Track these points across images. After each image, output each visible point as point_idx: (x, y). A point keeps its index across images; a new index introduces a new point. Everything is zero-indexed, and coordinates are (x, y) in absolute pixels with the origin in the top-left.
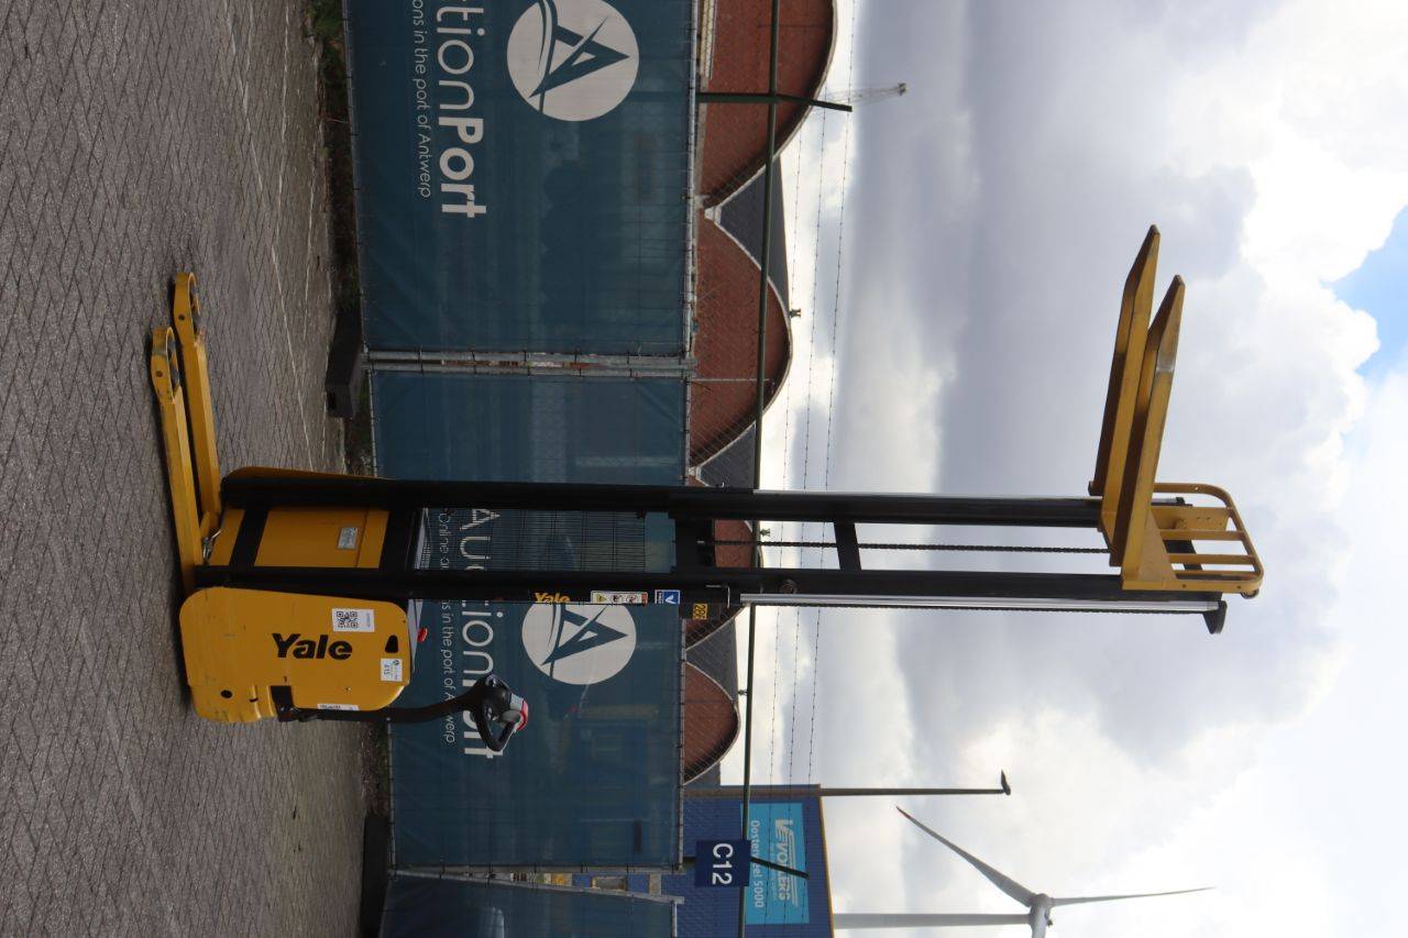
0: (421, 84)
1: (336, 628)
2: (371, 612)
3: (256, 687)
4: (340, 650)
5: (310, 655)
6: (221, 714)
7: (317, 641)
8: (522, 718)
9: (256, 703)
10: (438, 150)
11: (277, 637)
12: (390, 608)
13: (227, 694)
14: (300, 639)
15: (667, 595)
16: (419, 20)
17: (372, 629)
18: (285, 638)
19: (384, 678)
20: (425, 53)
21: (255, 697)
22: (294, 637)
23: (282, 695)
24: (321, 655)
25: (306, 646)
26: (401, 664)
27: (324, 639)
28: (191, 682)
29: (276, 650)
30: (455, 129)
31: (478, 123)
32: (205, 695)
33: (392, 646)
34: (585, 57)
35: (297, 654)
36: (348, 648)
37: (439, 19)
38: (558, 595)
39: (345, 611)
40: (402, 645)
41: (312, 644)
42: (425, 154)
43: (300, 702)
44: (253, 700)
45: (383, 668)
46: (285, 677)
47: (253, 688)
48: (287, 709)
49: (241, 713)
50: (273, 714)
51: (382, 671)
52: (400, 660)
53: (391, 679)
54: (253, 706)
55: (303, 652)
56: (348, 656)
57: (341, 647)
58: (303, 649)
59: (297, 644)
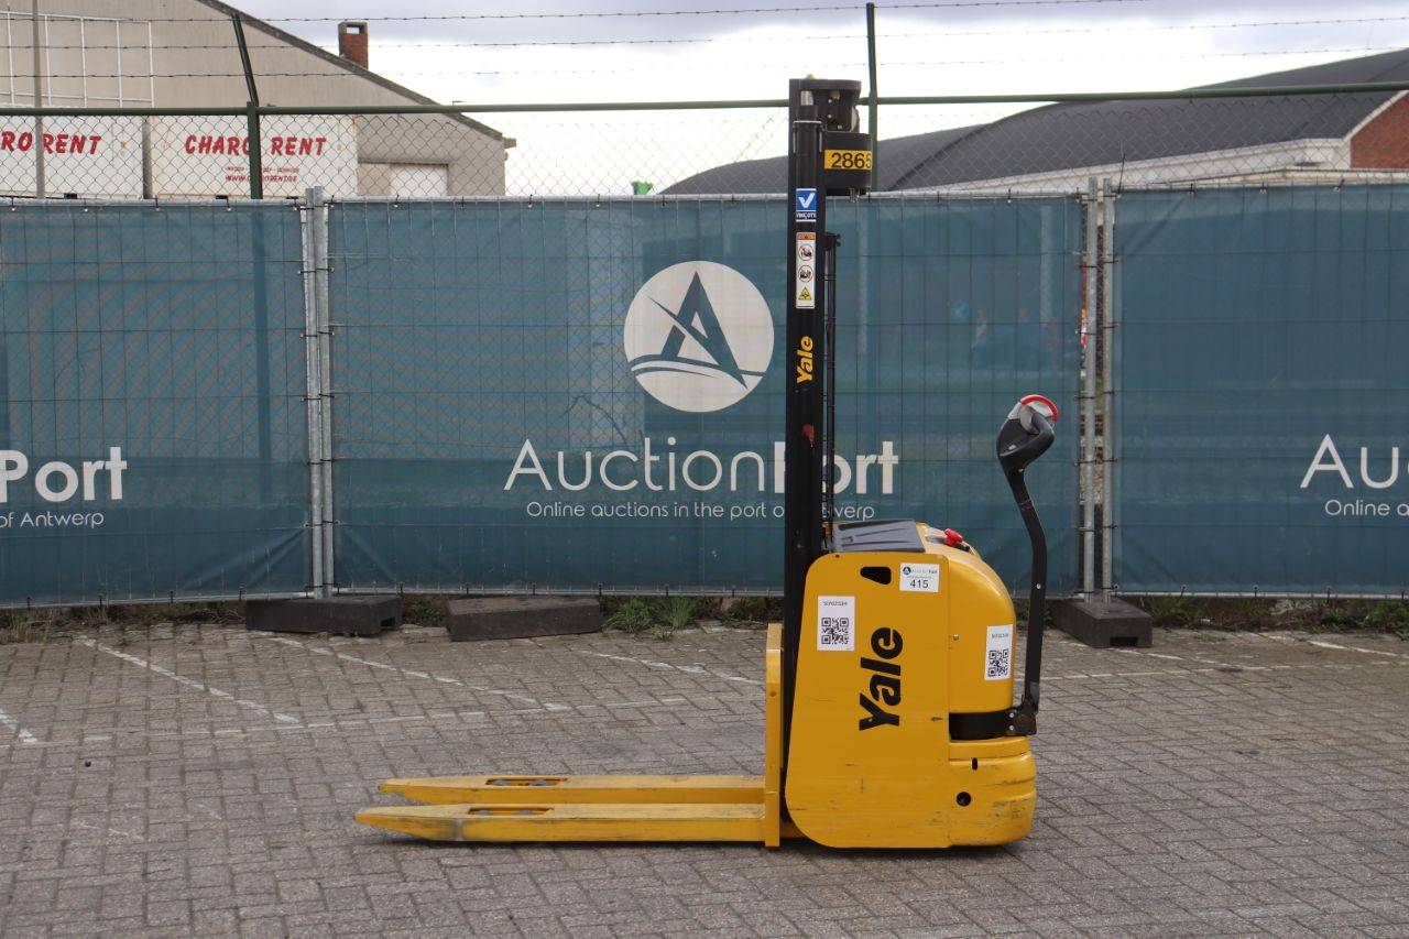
0: (736, 512)
1: (850, 646)
2: (821, 599)
3: (950, 760)
4: (887, 643)
5: (896, 685)
6: (1001, 810)
7: (871, 673)
8: (1033, 403)
9: (979, 763)
11: (864, 725)
12: (818, 571)
13: (964, 799)
14: (869, 696)
15: (800, 206)
16: (663, 511)
17: (851, 600)
18: (867, 715)
19: (934, 587)
20: (699, 505)
21: (970, 763)
22: (864, 702)
23: (964, 726)
24: (896, 670)
25: (880, 688)
26: (911, 565)
27: (866, 663)
28: (945, 845)
29: (887, 727)
32: (968, 828)
33: (881, 575)
35: (893, 701)
36: (883, 633)
37: (660, 488)
39: (820, 633)
40: (876, 561)
41: (875, 681)
43: (999, 702)
44: (975, 765)
45: (916, 589)
46: (934, 719)
47: (954, 763)
48: (1011, 722)
49: (1005, 783)
50: (1019, 740)
51: (922, 589)
52: (903, 565)
53: (936, 577)
54: (986, 767)
55: (891, 692)
56: (895, 633)
57: (881, 642)
58: (885, 692)
59: (877, 698)
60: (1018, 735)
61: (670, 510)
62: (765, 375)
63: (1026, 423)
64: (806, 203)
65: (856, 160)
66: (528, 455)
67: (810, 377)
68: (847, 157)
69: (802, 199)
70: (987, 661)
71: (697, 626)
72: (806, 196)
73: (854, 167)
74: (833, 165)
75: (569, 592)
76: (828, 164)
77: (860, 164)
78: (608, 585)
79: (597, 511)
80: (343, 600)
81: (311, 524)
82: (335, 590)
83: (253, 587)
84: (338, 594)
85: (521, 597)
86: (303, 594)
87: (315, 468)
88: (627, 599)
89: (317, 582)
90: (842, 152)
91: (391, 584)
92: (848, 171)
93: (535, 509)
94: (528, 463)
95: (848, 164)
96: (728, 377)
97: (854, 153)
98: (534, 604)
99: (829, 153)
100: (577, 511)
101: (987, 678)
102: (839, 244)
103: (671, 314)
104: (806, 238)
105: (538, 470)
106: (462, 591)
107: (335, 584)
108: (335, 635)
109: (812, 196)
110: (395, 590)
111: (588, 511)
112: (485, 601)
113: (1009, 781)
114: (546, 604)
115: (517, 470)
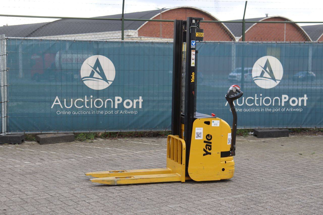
0: (106, 113)
1: (202, 138)
2: (196, 128)
3: (221, 161)
4: (209, 137)
5: (211, 146)
6: (230, 172)
7: (206, 144)
8: (235, 87)
10: (124, 109)
11: (204, 155)
12: (195, 123)
13: (223, 170)
14: (205, 149)
15: (192, 44)
16: (89, 113)
17: (202, 128)
18: (205, 153)
19: (218, 125)
21: (225, 162)
22: (204, 150)
23: (224, 154)
24: (211, 143)
25: (207, 147)
26: (214, 121)
27: (205, 142)
28: (219, 179)
29: (208, 155)
30: (118, 104)
31: (116, 98)
32: (224, 176)
33: (208, 123)
34: (98, 69)
35: (210, 149)
36: (208, 135)
37: (89, 107)
38: (192, 76)
39: (196, 136)
40: (207, 120)
41: (207, 145)
42: (125, 112)
43: (228, 149)
44: (226, 162)
45: (215, 126)
46: (218, 153)
48: (231, 153)
49: (231, 166)
50: (232, 157)
51: (216, 126)
52: (213, 121)
53: (219, 123)
54: (228, 163)
55: (210, 148)
56: (211, 135)
57: (208, 137)
58: (208, 148)
59: (207, 149)
60: (232, 156)
61: (91, 112)
62: (113, 82)
63: (234, 91)
64: (194, 44)
66: (57, 99)
67: (194, 81)
68: (200, 34)
69: (193, 43)
70: (228, 140)
71: (96, 139)
72: (194, 42)
73: (201, 36)
74: (198, 36)
75: (66, 132)
76: (197, 36)
78: (76, 130)
79: (74, 113)
80: (9, 136)
81: (2, 117)
82: (7, 133)
84: (8, 134)
85: (55, 134)
87: (3, 103)
88: (79, 133)
89: (3, 131)
90: (199, 33)
91: (22, 131)
93: (59, 112)
94: (57, 102)
96: (105, 82)
97: (201, 33)
98: (59, 135)
99: (197, 33)
100: (69, 113)
101: (228, 144)
102: (198, 53)
103: (92, 67)
104: (194, 51)
105: (60, 103)
106: (40, 133)
107: (7, 132)
108: (10, 144)
109: (195, 42)
110: (23, 133)
111: (71, 113)
112: (47, 135)
114: (61, 135)
115: (54, 103)
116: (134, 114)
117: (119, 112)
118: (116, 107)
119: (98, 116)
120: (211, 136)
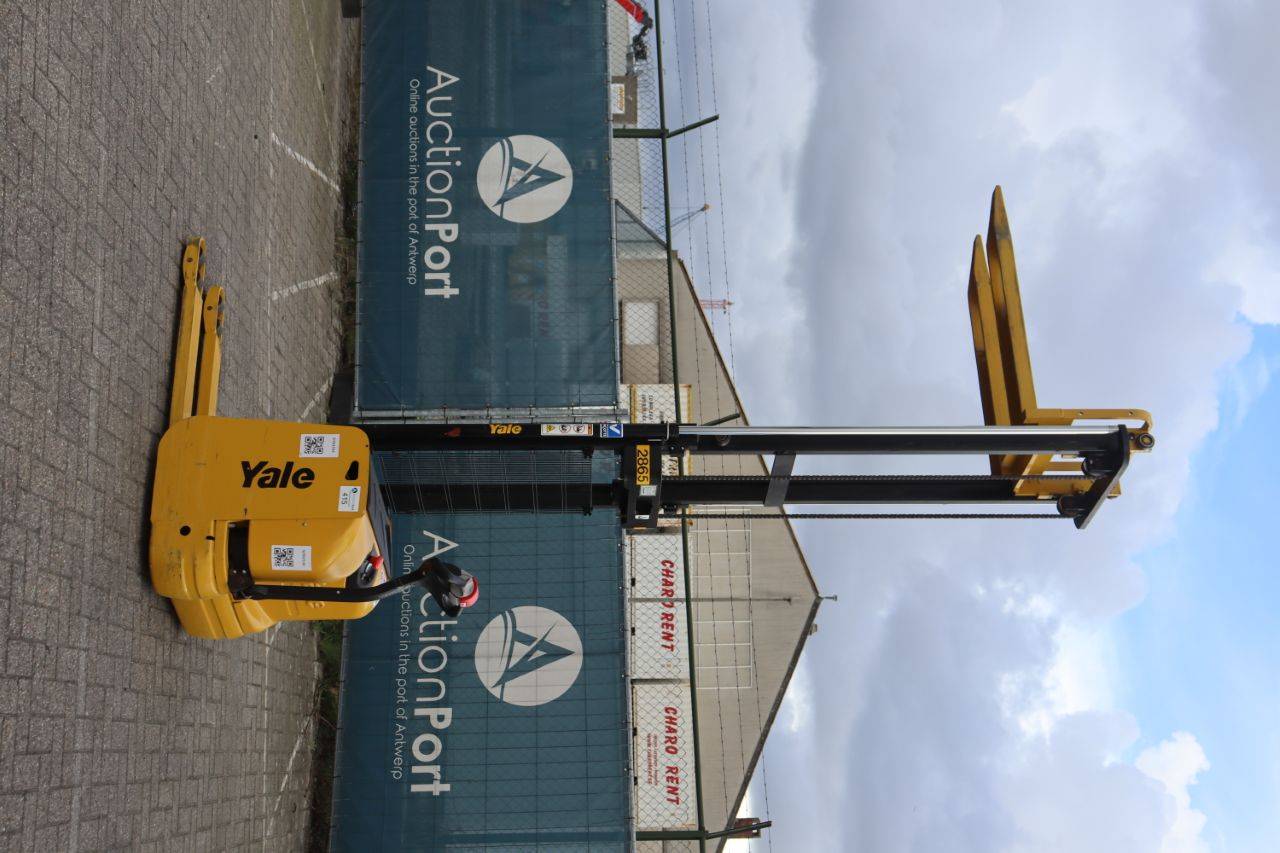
0: (402, 683)
1: (303, 454)
2: (337, 436)
3: (215, 520)
4: (303, 478)
5: (273, 485)
6: (175, 556)
7: (282, 468)
9: (211, 541)
10: (410, 737)
11: (245, 465)
12: (355, 433)
13: (186, 531)
14: (266, 468)
17: (336, 455)
18: (252, 466)
19: (342, 508)
20: (407, 657)
21: (212, 534)
22: (262, 464)
23: (239, 534)
24: (284, 485)
25: (271, 474)
26: (358, 492)
27: (290, 465)
28: (153, 518)
29: (243, 479)
30: (427, 718)
31: (447, 712)
33: (353, 473)
35: (262, 483)
36: (310, 475)
39: (313, 436)
40: (362, 471)
41: (276, 471)
42: (401, 742)
44: (209, 538)
45: (341, 496)
46: (246, 510)
47: (213, 523)
48: (240, 571)
49: (194, 558)
50: (226, 578)
51: (340, 500)
52: (359, 488)
53: (349, 509)
54: (208, 545)
55: (268, 482)
56: (309, 484)
57: (305, 475)
58: (268, 478)
59: (265, 472)
60: (230, 576)
61: (405, 638)
62: (500, 701)
65: (643, 468)
66: (448, 545)
67: (493, 432)
70: (285, 546)
76: (640, 447)
77: (641, 470)
81: (404, 410)
83: (362, 372)
86: (357, 404)
90: (648, 457)
92: (634, 462)
95: (641, 462)
97: (648, 466)
101: (273, 547)
109: (618, 431)
113: (197, 562)
115: (437, 539)
116: (392, 767)
117: (402, 722)
118: (419, 712)
119: (394, 657)
120: (306, 485)
